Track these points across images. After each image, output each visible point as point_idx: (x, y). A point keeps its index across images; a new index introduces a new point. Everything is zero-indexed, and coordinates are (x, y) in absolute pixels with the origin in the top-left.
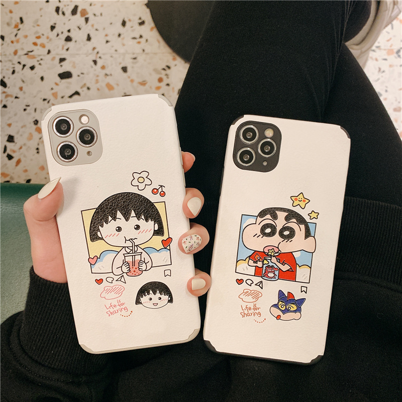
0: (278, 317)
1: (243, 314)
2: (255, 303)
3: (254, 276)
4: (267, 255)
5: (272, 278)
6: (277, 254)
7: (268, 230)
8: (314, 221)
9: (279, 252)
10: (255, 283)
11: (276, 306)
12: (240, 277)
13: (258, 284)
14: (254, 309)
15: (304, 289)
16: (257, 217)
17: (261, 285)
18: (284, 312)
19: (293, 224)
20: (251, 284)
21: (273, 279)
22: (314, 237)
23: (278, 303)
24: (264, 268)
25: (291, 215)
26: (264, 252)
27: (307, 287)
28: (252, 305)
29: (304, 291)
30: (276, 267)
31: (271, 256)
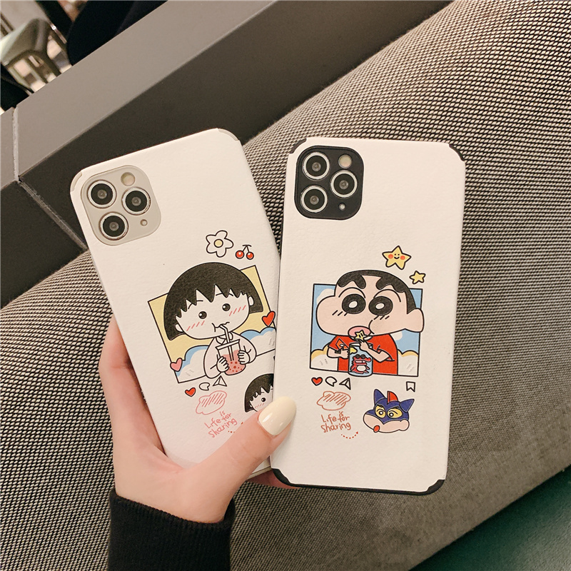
0: (376, 429)
1: (325, 427)
2: (341, 410)
3: (338, 371)
4: (355, 340)
5: (363, 372)
6: (369, 337)
7: (353, 304)
8: (419, 285)
9: (372, 334)
10: (339, 382)
11: (371, 413)
12: (317, 374)
13: (344, 383)
14: (340, 419)
15: (410, 385)
16: (336, 285)
17: (348, 384)
18: (384, 421)
19: (389, 293)
20: (333, 383)
21: (365, 375)
22: (420, 309)
23: (375, 408)
24: (351, 360)
25: (386, 279)
26: (349, 336)
27: (415, 383)
28: (336, 414)
29: (411, 388)
30: (368, 356)
31: (359, 341)
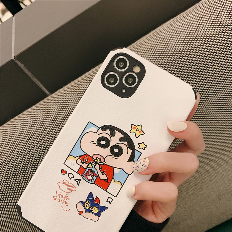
0: (81, 213)
1: (55, 198)
2: (68, 194)
3: (77, 173)
4: (94, 161)
5: (90, 180)
6: (102, 164)
7: (103, 142)
8: (141, 150)
9: (104, 163)
10: (74, 178)
11: (83, 203)
12: (66, 169)
13: (77, 180)
14: (65, 198)
15: (110, 200)
16: (100, 128)
17: (78, 182)
18: (87, 210)
19: (124, 146)
20: (72, 178)
21: (89, 182)
23: (85, 202)
24: (87, 170)
25: (126, 138)
26: (92, 157)
27: (112, 200)
28: (64, 194)
29: (109, 201)
30: (96, 173)
31: (96, 163)
